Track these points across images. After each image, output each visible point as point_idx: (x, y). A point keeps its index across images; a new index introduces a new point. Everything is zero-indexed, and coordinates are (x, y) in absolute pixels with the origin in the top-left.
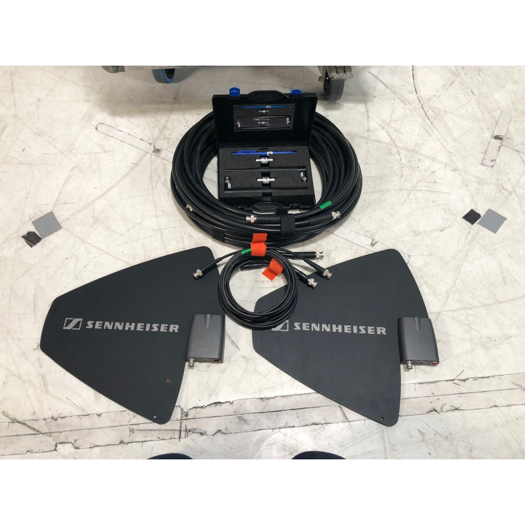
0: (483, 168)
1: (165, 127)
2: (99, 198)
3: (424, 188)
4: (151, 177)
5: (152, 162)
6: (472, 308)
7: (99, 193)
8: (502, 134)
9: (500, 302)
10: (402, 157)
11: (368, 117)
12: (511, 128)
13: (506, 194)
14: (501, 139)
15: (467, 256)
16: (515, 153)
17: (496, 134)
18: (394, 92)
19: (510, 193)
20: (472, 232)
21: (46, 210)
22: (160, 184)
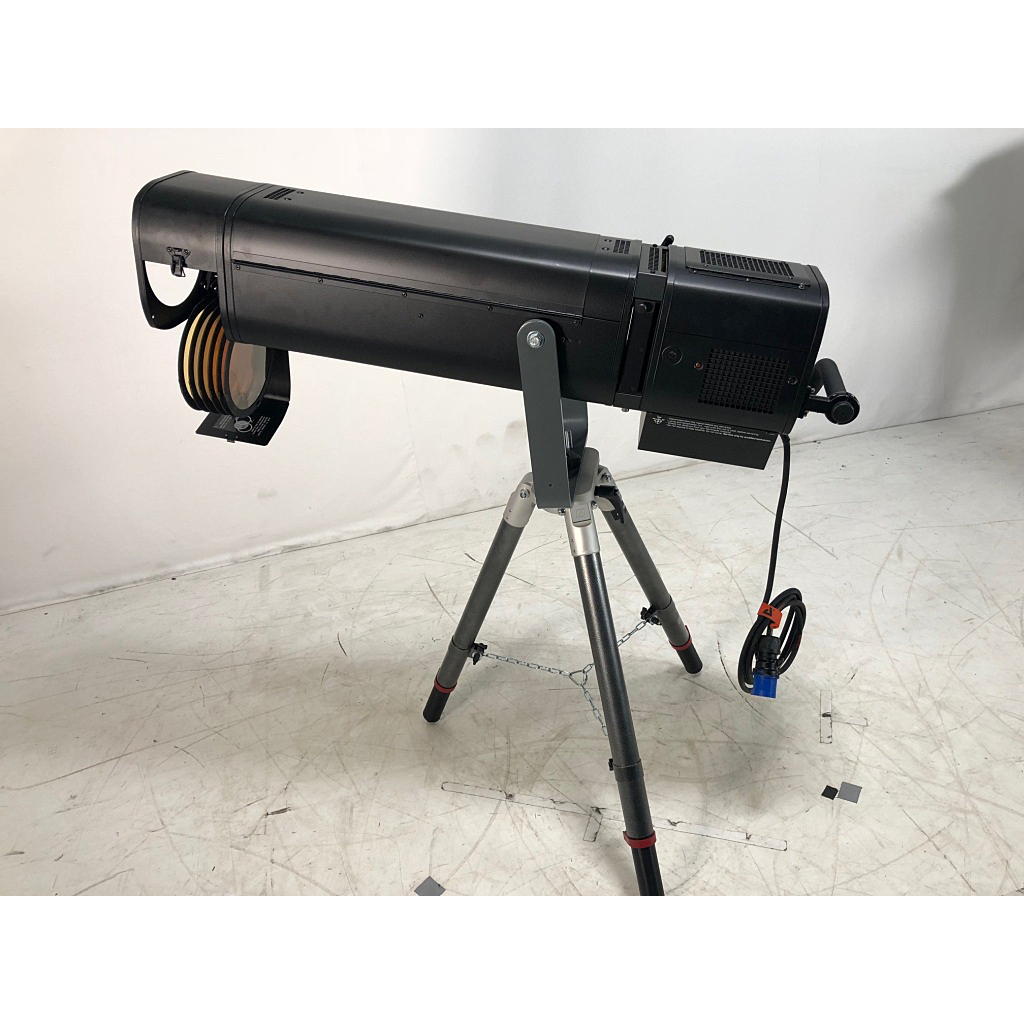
0: (823, 745)
1: (509, 772)
2: (470, 854)
3: (775, 776)
4: (514, 823)
5: (508, 808)
6: (861, 876)
7: (469, 849)
8: (829, 711)
9: (884, 865)
10: (745, 751)
11: (700, 722)
12: (835, 704)
13: (853, 764)
14: (829, 716)
15: (838, 829)
16: (847, 725)
17: (823, 712)
18: (715, 693)
19: (856, 763)
20: (835, 807)
21: (423, 877)
22: (524, 827)
